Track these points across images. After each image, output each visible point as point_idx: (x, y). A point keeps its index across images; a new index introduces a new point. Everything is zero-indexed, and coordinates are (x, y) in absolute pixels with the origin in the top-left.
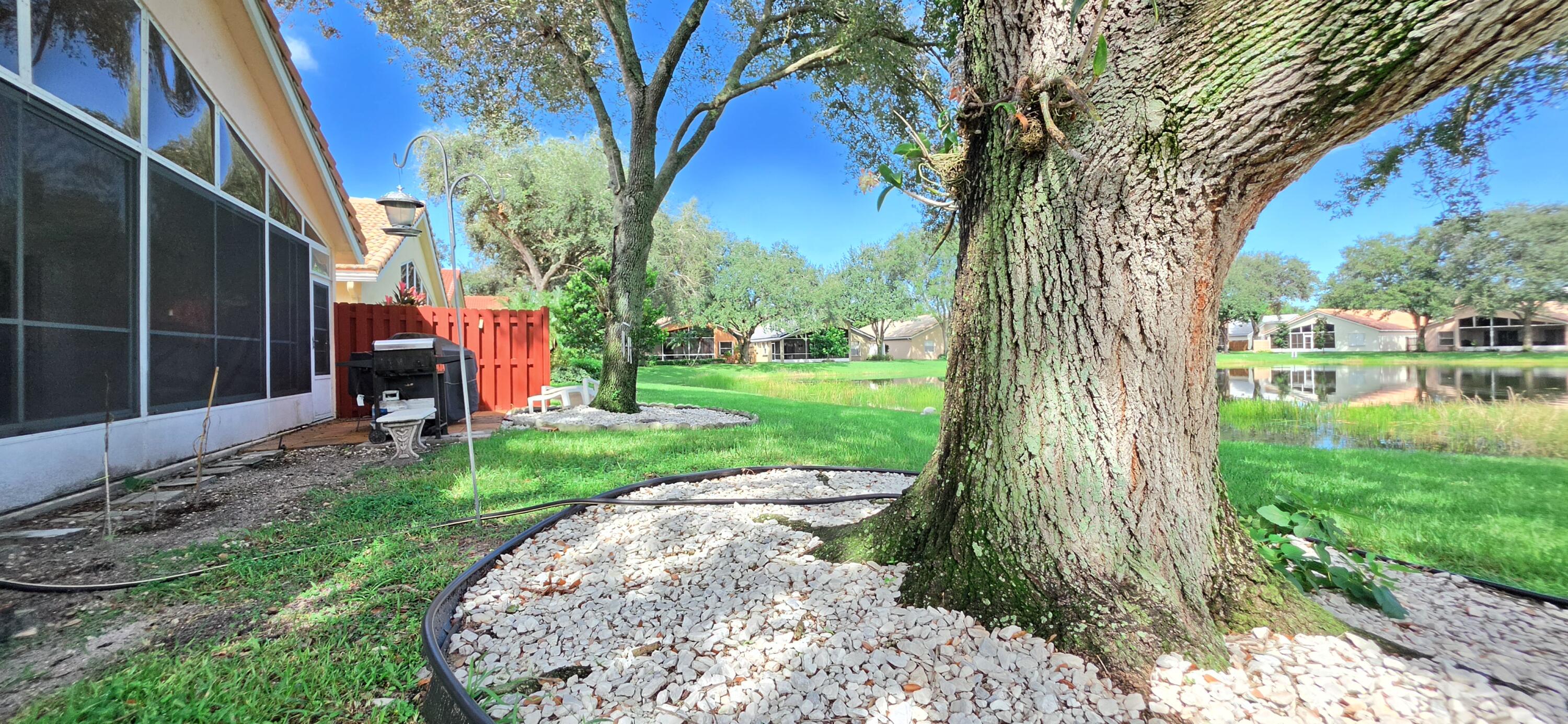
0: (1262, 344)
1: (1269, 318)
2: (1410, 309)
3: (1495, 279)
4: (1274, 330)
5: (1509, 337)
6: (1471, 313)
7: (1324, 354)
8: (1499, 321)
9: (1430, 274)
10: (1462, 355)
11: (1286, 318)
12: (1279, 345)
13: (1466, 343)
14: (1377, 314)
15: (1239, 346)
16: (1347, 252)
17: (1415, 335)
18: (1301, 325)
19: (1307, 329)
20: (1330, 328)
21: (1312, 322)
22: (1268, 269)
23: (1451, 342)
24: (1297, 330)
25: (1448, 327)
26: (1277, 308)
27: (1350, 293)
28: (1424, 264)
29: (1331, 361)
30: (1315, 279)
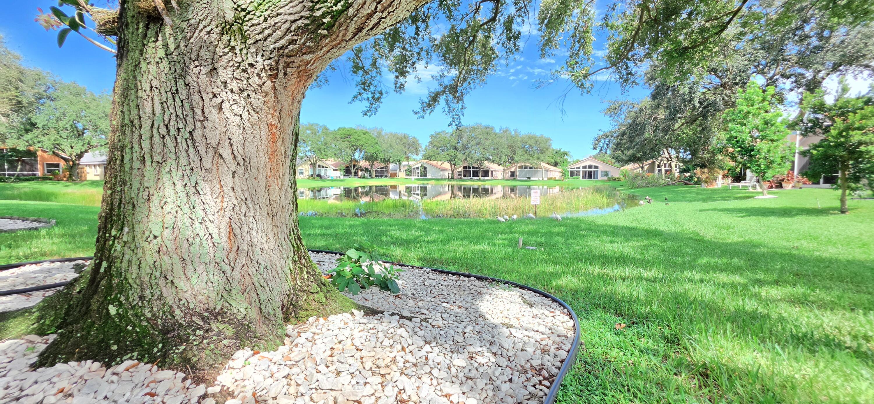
0: (402, 174)
1: (405, 163)
2: (450, 161)
3: (473, 152)
4: (406, 168)
5: (476, 174)
6: (466, 165)
7: (423, 180)
8: (474, 168)
9: (455, 148)
10: (464, 180)
11: (411, 163)
12: (408, 175)
13: (465, 176)
14: (440, 163)
15: (394, 175)
16: (432, 136)
17: (451, 172)
18: (416, 166)
19: (418, 168)
20: (425, 168)
21: (419, 165)
22: (405, 140)
23: (461, 175)
24: (414, 169)
25: (460, 169)
26: (408, 158)
27: (432, 154)
28: (454, 144)
29: (425, 182)
30: (421, 147)
